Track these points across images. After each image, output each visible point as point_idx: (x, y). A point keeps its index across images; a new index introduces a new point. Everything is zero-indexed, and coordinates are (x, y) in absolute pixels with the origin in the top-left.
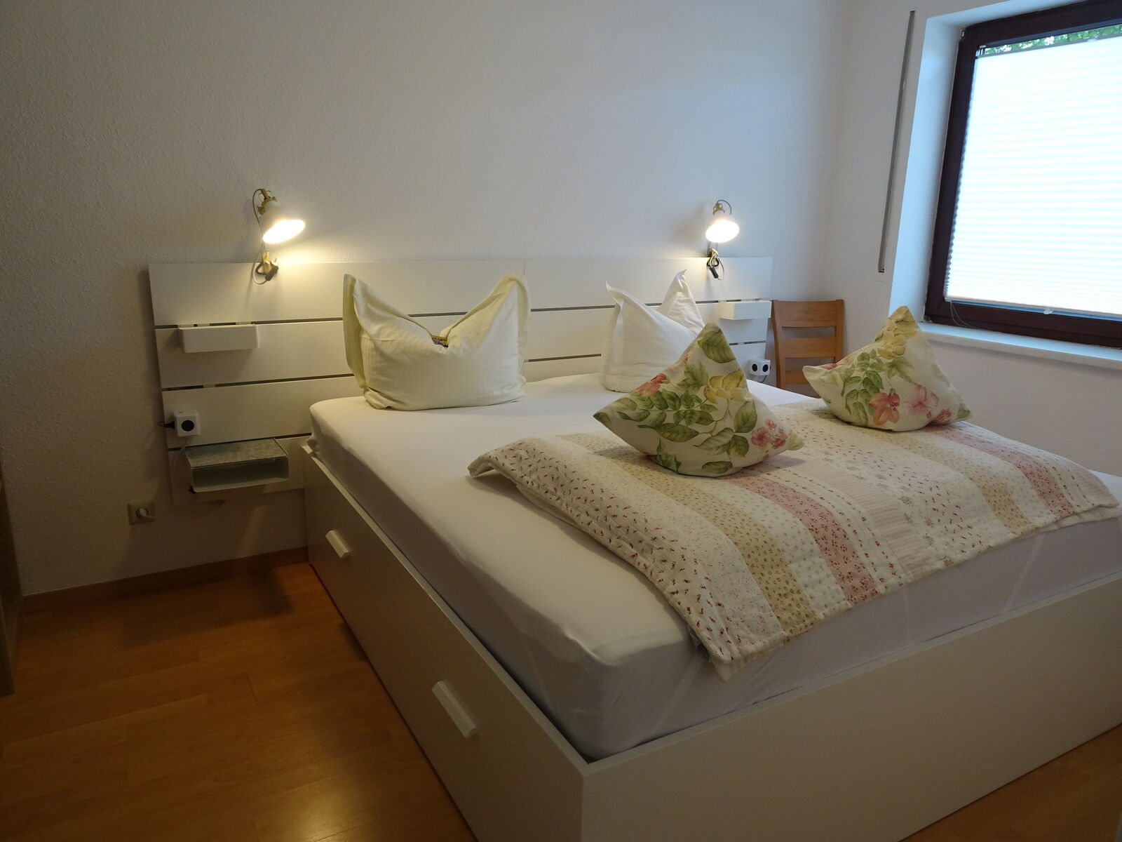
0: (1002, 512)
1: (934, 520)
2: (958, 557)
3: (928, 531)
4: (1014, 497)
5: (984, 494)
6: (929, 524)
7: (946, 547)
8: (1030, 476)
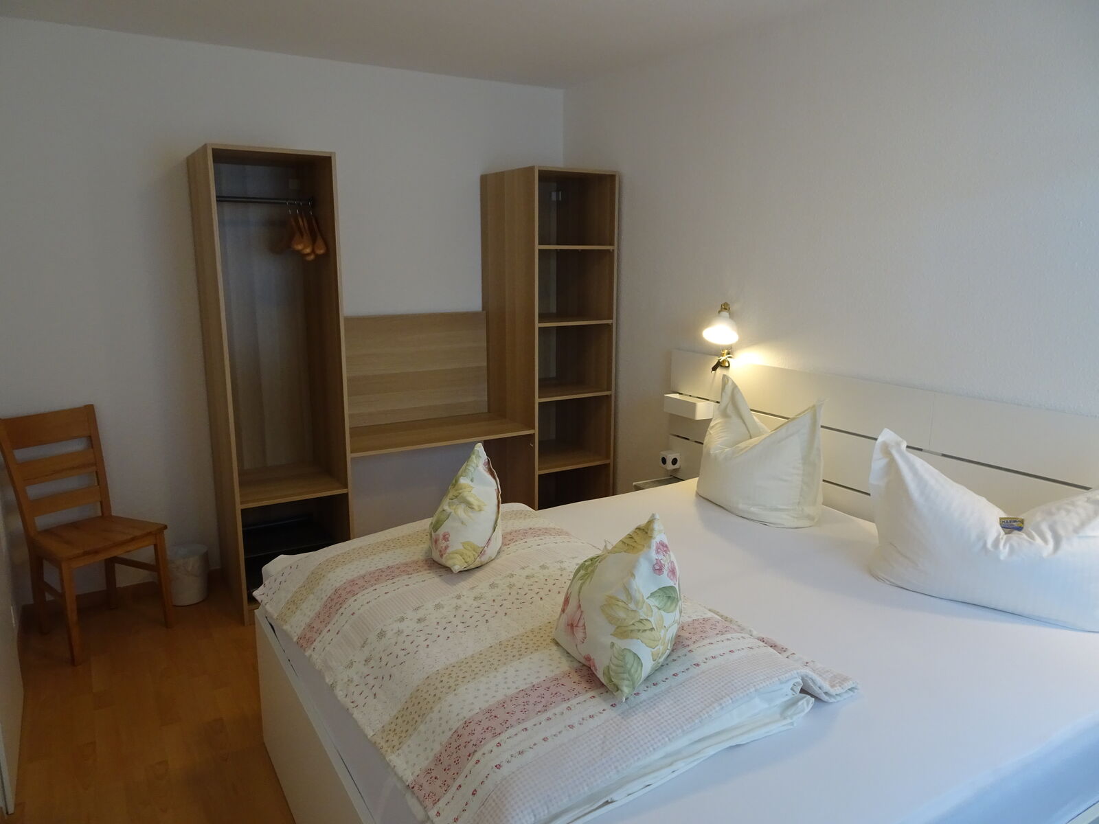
0: (400, 720)
1: (372, 663)
2: (340, 694)
3: (359, 662)
4: (422, 728)
5: (411, 694)
6: (366, 661)
7: (346, 680)
8: (456, 735)
